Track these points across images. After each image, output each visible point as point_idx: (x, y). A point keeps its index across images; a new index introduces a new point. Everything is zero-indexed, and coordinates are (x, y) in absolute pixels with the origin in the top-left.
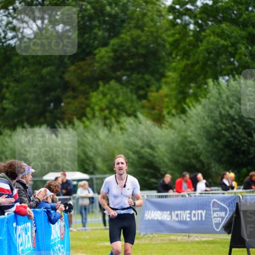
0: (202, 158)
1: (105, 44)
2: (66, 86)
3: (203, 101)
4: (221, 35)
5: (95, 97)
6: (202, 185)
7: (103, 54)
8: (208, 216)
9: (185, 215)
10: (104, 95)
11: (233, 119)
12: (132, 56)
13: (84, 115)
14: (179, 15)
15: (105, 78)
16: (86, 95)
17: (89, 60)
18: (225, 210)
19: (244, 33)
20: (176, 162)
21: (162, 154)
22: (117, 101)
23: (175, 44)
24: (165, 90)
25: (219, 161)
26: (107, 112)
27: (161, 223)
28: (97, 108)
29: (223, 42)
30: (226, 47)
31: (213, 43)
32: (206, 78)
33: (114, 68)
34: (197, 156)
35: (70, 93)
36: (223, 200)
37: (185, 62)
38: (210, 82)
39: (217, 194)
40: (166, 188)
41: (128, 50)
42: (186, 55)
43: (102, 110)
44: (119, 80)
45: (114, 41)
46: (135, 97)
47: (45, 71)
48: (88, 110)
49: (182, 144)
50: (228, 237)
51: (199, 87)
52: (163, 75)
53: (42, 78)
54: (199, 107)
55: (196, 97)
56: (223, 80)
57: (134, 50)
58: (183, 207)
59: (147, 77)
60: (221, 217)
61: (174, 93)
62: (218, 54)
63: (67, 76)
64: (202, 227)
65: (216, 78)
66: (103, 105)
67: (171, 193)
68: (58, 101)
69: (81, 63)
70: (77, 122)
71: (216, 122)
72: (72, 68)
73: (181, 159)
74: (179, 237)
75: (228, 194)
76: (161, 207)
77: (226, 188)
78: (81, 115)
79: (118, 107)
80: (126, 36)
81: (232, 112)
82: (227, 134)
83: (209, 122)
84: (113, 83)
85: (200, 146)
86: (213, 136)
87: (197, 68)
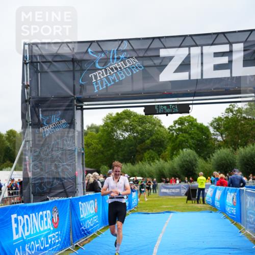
0: (178, 173)
1: (148, 139)
2: (137, 151)
3: (178, 156)
4: (183, 137)
5: (146, 154)
6: (178, 181)
7: (148, 141)
8: (180, 190)
9: (174, 191)
10: (148, 154)
11: (188, 161)
12: (156, 142)
13: (142, 160)
14: (171, 130)
15: (148, 149)
16: (143, 153)
17: (144, 143)
18: (185, 189)
19: (190, 137)
20: (170, 174)
21: (166, 172)
22: (152, 156)
23: (170, 139)
24: (167, 153)
25: (183, 174)
26: (149, 159)
27: (166, 193)
28: (146, 158)
29: (183, 139)
30: (185, 140)
31: (181, 139)
32: (179, 149)
33: (151, 146)
34: (177, 173)
35: (138, 153)
36: (185, 186)
37: (172, 145)
38: (180, 150)
39: (183, 184)
40: (167, 182)
41: (155, 141)
42: (173, 141)
43: (147, 158)
44: (153, 149)
45: (151, 138)
46: (157, 154)
47: (131, 148)
48: (143, 158)
49: (172, 169)
50: (186, 197)
51: (177, 152)
52: (166, 148)
53: (130, 150)
54: (177, 158)
55: (176, 154)
56: (184, 150)
57: (157, 141)
58: (173, 188)
59: (161, 148)
60: (184, 191)
61: (169, 153)
62: (182, 142)
63: (137, 148)
64: (179, 194)
65: (182, 149)
66: (148, 157)
67: (169, 184)
68: (134, 156)
69: (141, 145)
70: (140, 162)
71: (182, 162)
72: (139, 146)
73: (172, 174)
74: (171, 197)
75: (186, 184)
76: (166, 188)
77: (185, 182)
78: (141, 160)
79: (152, 157)
80: (154, 137)
81: (188, 159)
82: (185, 166)
83: (180, 162)
84: (151, 150)
85: (178, 170)
86: (182, 167)
87: (177, 146)
